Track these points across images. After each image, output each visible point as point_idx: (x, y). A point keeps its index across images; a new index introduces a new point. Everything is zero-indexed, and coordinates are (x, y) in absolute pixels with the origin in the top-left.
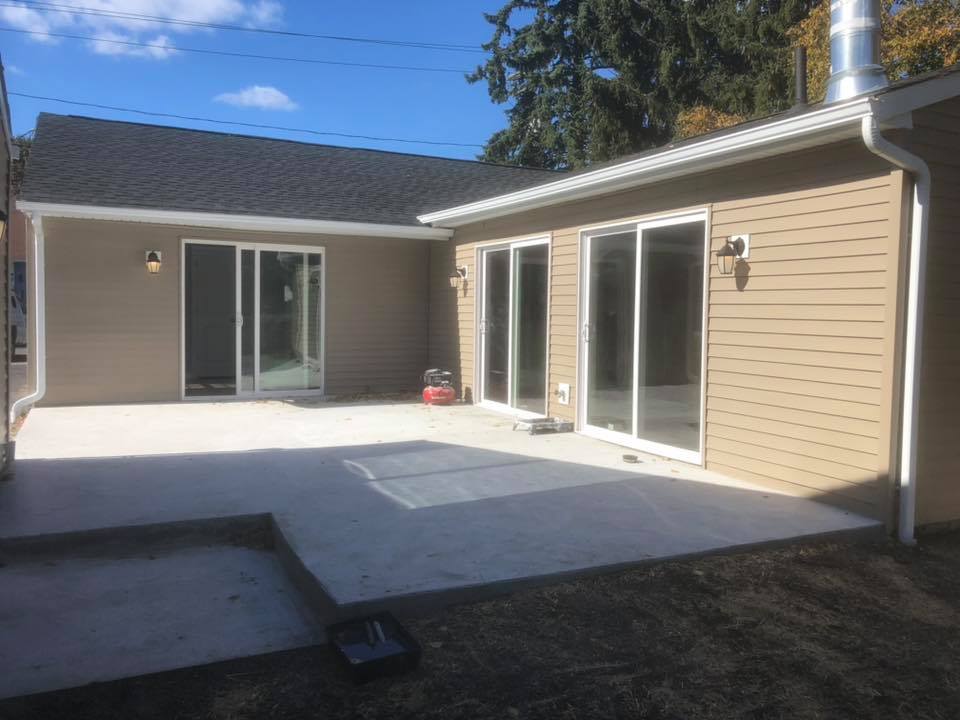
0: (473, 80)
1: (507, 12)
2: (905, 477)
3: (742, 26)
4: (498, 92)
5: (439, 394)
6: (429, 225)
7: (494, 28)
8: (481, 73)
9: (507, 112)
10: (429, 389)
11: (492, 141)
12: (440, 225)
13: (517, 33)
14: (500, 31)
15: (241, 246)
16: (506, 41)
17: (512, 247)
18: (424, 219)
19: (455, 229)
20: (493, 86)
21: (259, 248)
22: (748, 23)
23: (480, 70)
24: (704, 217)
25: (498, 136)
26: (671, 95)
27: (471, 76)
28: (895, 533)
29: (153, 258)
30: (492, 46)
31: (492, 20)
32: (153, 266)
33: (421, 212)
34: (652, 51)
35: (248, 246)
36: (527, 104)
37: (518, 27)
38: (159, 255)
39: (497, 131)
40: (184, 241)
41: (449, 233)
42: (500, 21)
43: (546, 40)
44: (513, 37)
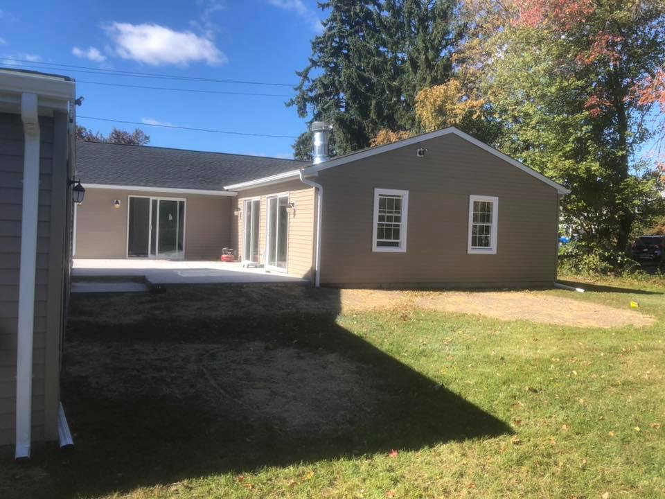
0: (288, 105)
1: (308, 70)
2: (317, 269)
4: (302, 112)
5: (227, 257)
6: (227, 190)
7: (301, 78)
8: (292, 102)
9: (306, 123)
10: (224, 256)
11: (300, 138)
12: (232, 190)
13: (313, 81)
14: (304, 80)
15: (152, 198)
16: (307, 85)
17: (252, 201)
18: (226, 188)
19: (238, 192)
20: (300, 108)
21: (159, 199)
23: (292, 100)
24: (288, 195)
25: (303, 135)
27: (287, 103)
28: (315, 284)
29: (117, 203)
30: (299, 88)
31: (299, 74)
32: (117, 206)
33: (226, 185)
34: (367, 99)
35: (155, 198)
37: (314, 79)
38: (119, 201)
39: (303, 132)
40: (129, 196)
41: (236, 194)
42: (305, 75)
43: (325, 86)
44: (311, 83)
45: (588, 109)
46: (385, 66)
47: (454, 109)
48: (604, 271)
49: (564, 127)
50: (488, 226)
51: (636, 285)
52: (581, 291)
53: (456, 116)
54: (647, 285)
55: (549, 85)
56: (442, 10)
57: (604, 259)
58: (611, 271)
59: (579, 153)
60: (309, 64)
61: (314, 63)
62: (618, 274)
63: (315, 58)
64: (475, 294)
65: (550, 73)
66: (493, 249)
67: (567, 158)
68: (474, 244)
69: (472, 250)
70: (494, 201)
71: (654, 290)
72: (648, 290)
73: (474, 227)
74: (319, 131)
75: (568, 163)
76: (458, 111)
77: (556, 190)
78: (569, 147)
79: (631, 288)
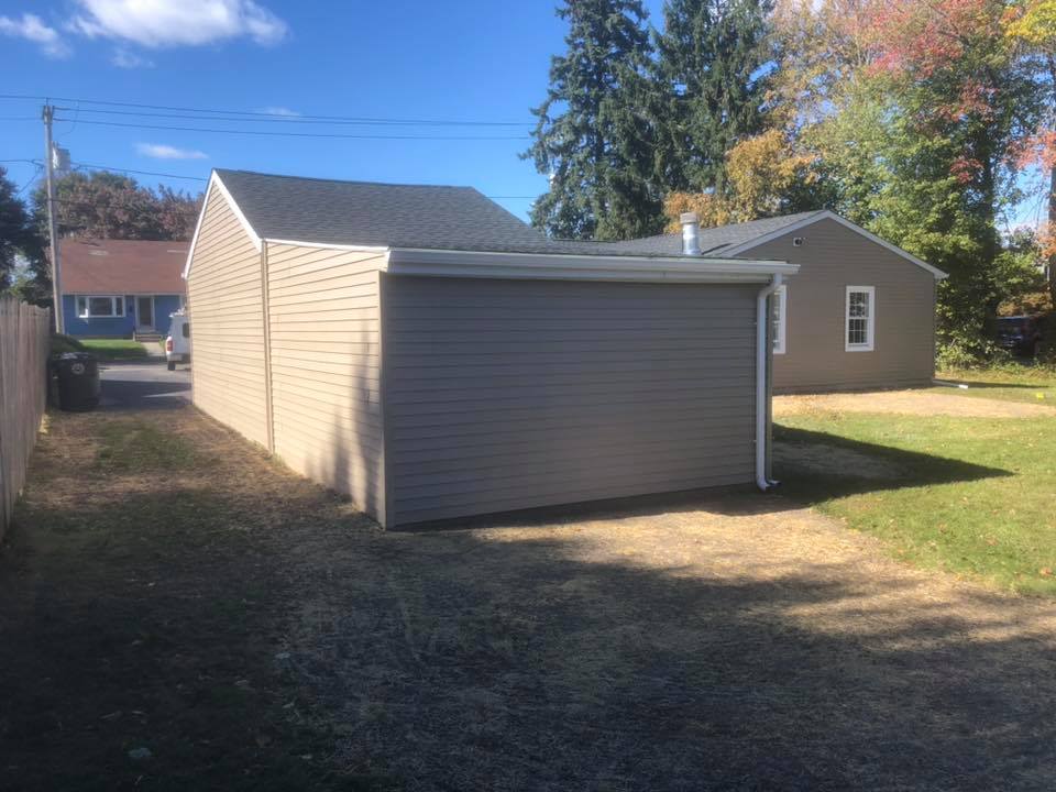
0: (523, 157)
1: (546, 106)
3: (709, 131)
4: (542, 166)
7: (537, 119)
8: (530, 153)
9: (549, 181)
13: (555, 122)
14: (542, 121)
16: (547, 127)
20: (540, 162)
22: (712, 129)
23: (529, 151)
25: (542, 198)
26: (662, 180)
27: (522, 154)
30: (538, 132)
31: (535, 112)
36: (562, 178)
37: (556, 117)
39: (542, 194)
42: (542, 113)
44: (552, 124)
45: (953, 174)
46: (666, 103)
47: (780, 169)
48: (967, 365)
49: (923, 196)
50: (863, 321)
51: (1012, 380)
52: (966, 387)
53: (782, 178)
54: (1024, 377)
55: (907, 144)
56: (747, 31)
57: (968, 350)
58: (975, 363)
59: (944, 225)
60: (547, 97)
61: (555, 96)
62: (984, 368)
63: (555, 88)
64: (859, 395)
65: (908, 130)
66: (869, 345)
67: (930, 230)
68: (851, 341)
69: (850, 348)
70: (870, 290)
71: (1034, 384)
72: (1028, 384)
73: (851, 321)
74: (690, 223)
75: (934, 237)
76: (786, 173)
77: (933, 274)
78: (932, 218)
79: (1006, 382)
